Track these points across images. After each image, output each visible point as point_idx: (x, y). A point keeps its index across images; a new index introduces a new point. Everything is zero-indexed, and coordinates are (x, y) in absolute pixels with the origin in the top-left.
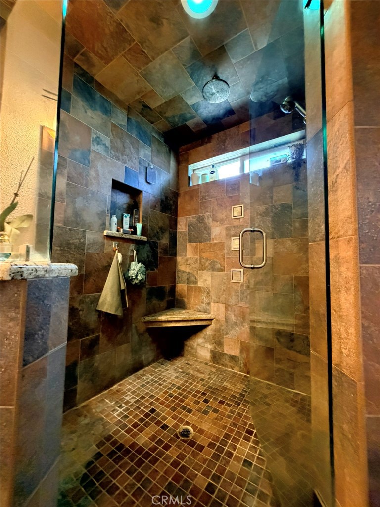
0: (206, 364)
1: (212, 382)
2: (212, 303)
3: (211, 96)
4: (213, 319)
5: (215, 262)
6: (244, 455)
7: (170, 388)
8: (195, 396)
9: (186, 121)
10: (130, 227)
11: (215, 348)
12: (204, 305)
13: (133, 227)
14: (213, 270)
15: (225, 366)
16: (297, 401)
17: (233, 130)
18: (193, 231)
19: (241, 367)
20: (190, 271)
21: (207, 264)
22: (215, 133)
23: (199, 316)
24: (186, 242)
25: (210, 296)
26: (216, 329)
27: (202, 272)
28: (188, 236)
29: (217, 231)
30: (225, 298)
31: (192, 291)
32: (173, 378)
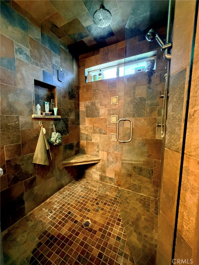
0: (97, 182)
1: (100, 192)
2: (100, 151)
3: (99, 21)
4: (100, 160)
5: (101, 129)
6: (116, 234)
7: (78, 198)
8: (92, 201)
9: (83, 38)
10: (50, 111)
11: (102, 174)
12: (96, 152)
13: (51, 111)
14: (100, 134)
15: (107, 182)
16: (142, 200)
17: (113, 46)
18: (89, 111)
19: (115, 183)
20: (88, 134)
21: (97, 130)
22: (102, 48)
23: (93, 159)
24: (85, 117)
25: (99, 147)
26: (102, 164)
27: (94, 134)
28: (86, 113)
29: (103, 111)
30: (107, 149)
31: (89, 145)
32: (80, 191)
